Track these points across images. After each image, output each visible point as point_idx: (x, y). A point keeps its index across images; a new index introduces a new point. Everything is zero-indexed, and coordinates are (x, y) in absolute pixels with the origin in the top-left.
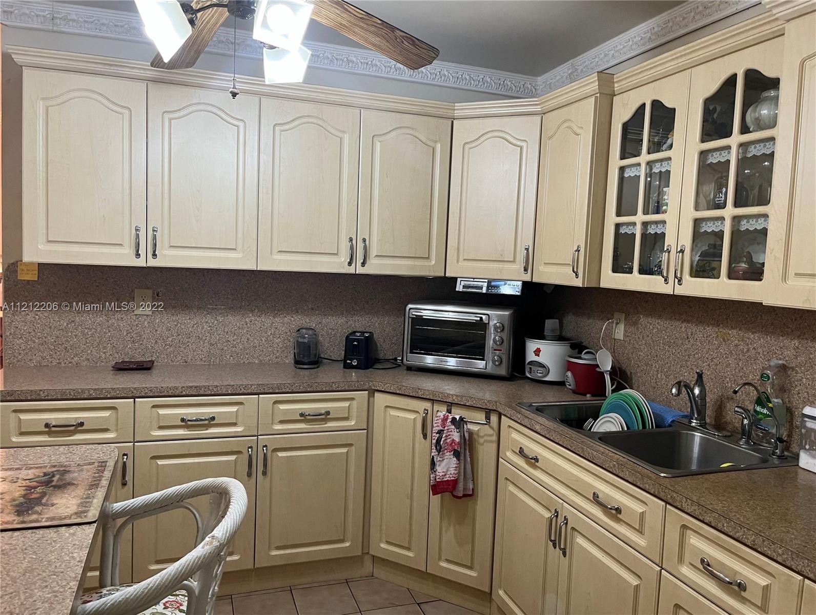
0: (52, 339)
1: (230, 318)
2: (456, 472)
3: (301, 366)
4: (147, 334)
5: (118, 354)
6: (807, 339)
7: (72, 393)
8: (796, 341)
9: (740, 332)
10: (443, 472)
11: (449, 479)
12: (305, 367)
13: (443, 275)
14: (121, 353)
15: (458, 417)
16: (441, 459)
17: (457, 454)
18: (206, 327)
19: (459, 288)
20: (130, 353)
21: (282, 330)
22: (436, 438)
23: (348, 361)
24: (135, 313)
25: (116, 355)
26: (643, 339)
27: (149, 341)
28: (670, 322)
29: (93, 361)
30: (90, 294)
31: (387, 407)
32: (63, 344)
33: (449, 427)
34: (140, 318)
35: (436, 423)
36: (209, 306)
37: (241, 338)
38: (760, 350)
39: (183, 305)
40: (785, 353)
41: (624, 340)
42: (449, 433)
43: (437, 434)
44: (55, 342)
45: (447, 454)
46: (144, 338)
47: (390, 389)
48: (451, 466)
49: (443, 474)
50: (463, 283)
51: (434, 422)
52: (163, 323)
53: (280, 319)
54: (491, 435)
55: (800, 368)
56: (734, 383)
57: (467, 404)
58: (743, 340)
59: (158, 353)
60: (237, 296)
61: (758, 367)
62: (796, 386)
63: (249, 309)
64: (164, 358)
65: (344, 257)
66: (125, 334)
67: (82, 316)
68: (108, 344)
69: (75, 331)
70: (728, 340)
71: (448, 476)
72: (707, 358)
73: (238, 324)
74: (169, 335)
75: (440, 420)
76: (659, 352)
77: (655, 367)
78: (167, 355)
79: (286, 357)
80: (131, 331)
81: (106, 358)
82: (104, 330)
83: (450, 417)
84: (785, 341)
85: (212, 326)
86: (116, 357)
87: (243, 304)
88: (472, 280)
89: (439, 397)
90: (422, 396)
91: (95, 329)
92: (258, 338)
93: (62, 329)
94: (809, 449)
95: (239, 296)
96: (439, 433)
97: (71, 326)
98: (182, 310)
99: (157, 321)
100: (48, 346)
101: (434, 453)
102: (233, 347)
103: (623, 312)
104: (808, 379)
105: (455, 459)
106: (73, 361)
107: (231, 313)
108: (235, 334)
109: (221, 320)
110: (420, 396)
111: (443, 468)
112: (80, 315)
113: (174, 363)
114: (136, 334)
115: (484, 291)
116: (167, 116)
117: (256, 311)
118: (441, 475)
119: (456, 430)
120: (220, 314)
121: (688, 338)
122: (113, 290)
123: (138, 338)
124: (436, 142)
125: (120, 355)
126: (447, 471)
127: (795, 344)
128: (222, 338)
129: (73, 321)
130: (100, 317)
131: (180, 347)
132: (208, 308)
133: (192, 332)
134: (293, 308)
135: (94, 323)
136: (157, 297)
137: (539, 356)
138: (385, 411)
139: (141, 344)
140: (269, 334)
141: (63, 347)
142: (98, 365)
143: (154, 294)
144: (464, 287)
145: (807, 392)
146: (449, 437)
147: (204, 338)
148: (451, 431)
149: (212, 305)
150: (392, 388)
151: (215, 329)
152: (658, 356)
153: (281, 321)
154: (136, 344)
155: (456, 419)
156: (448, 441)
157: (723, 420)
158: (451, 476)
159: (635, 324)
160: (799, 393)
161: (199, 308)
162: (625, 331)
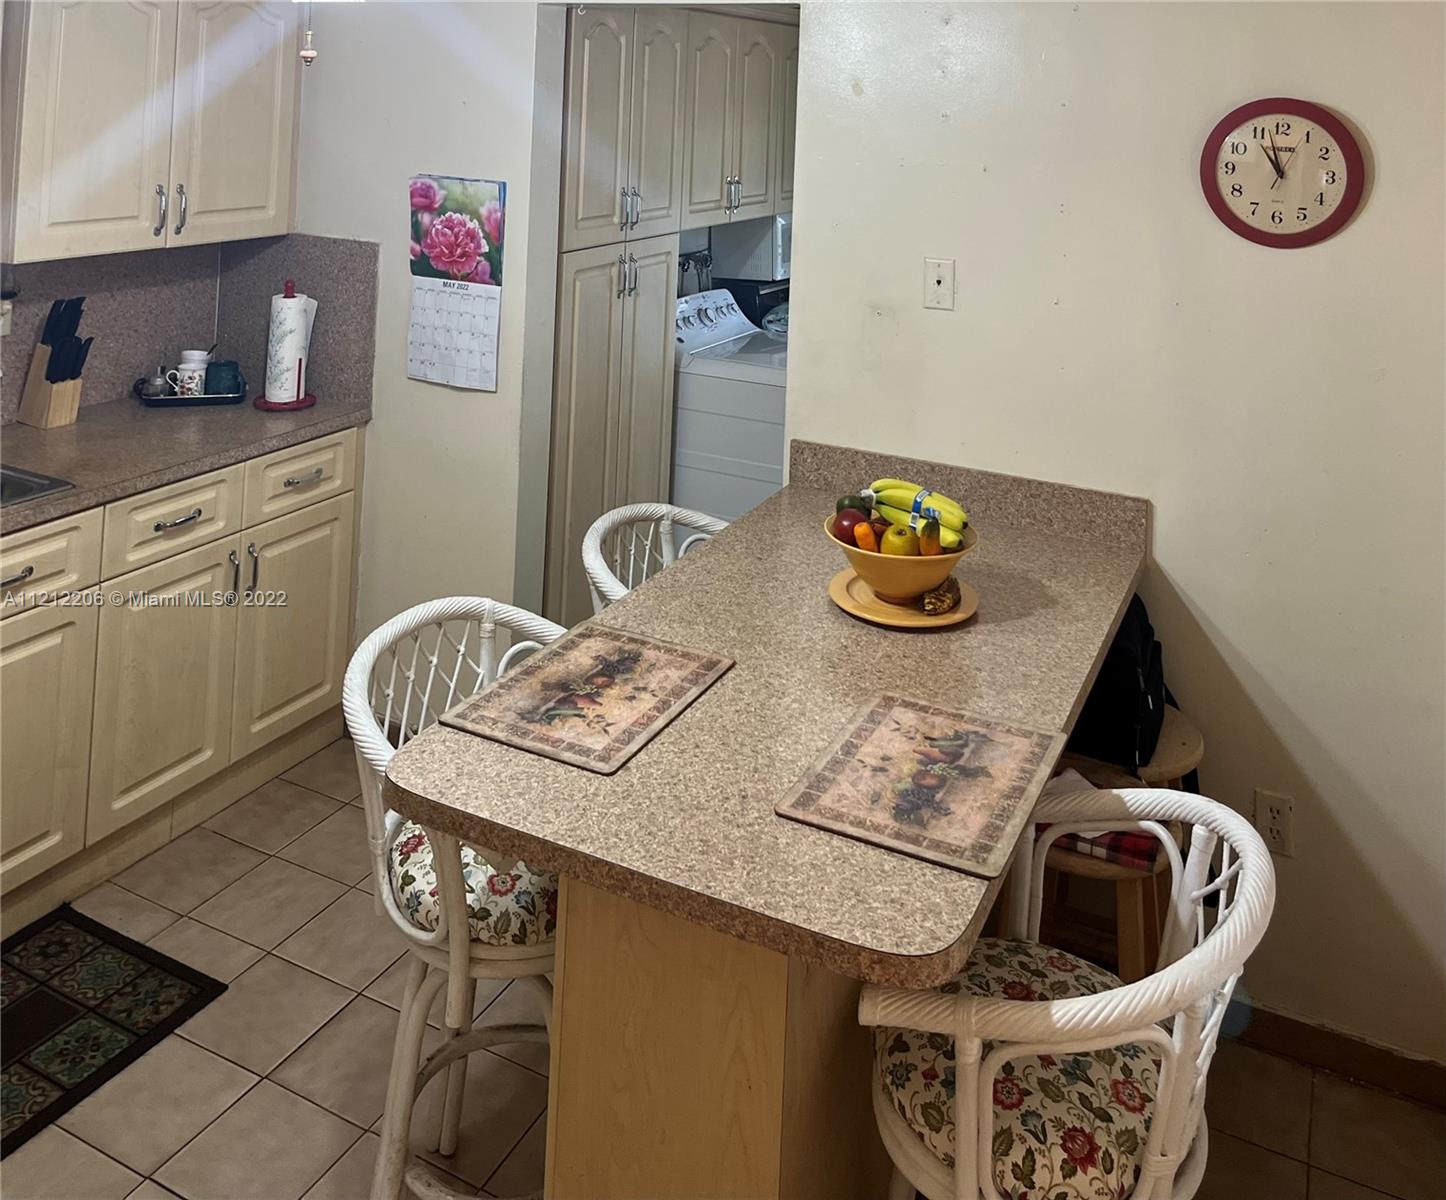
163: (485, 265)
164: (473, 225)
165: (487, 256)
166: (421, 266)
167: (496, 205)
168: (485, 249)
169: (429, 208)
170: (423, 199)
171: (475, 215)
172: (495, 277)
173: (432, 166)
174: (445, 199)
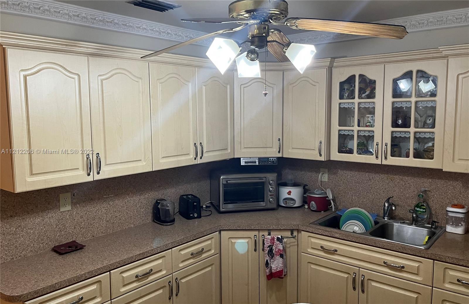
0: (6, 242)
1: (117, 201)
2: (283, 265)
3: (166, 224)
4: (68, 224)
5: (51, 242)
6: (435, 179)
7: (75, 279)
8: (430, 180)
9: (400, 177)
10: (276, 267)
11: (280, 270)
12: (169, 224)
13: (233, 157)
14: (53, 241)
15: (280, 237)
16: (273, 261)
17: (282, 256)
18: (103, 210)
19: (243, 163)
20: (59, 239)
21: (145, 203)
22: (268, 250)
23: (191, 215)
24: (61, 211)
25: (50, 243)
26: (341, 181)
27: (70, 228)
28: (358, 173)
29: (36, 251)
30: (30, 204)
31: (230, 238)
32: (14, 244)
33: (277, 243)
34: (64, 214)
35: (266, 242)
36: (104, 197)
37: (123, 213)
38: (412, 184)
39: (90, 199)
40: (425, 185)
41: (328, 182)
42: (276, 246)
43: (268, 247)
44: (9, 244)
45: (277, 257)
46: (67, 227)
47: (233, 228)
48: (280, 263)
49: (276, 268)
50: (244, 160)
51: (265, 242)
52: (78, 214)
53: (143, 196)
54: (295, 242)
55: (433, 191)
56: (399, 199)
57: (281, 229)
58: (402, 180)
59: (77, 235)
60: (120, 186)
61: (411, 191)
62: (431, 198)
63: (127, 194)
64: (80, 237)
65: (192, 156)
66: (55, 227)
67: (25, 221)
68: (44, 237)
69: (22, 232)
70: (394, 180)
71: (279, 269)
72: (382, 188)
73: (121, 205)
74: (82, 221)
75: (269, 240)
76: (352, 187)
77: (351, 194)
78: (82, 234)
79: (147, 219)
80: (59, 223)
81: (43, 247)
82: (41, 227)
83: (276, 237)
84: (424, 180)
85: (107, 209)
86: (50, 245)
87: (123, 191)
88: (249, 158)
89: (265, 227)
90: (254, 229)
91: (35, 228)
92: (132, 211)
93: (12, 234)
94: (452, 225)
95: (121, 186)
96: (269, 247)
97: (18, 230)
98: (89, 203)
99: (74, 213)
100: (3, 248)
101: (267, 258)
102: (119, 220)
103: (327, 168)
104: (437, 195)
105: (281, 259)
106: (21, 255)
107: (117, 198)
108: (120, 211)
109: (111, 204)
110: (253, 229)
111: (276, 265)
112: (24, 220)
113: (87, 239)
114: (62, 225)
115: (257, 164)
116: (100, 78)
117: (131, 194)
118: (275, 269)
119: (280, 243)
120: (111, 200)
121: (370, 180)
122: (45, 198)
123: (64, 227)
124: (227, 84)
125: (52, 242)
126: (278, 266)
127: (430, 181)
128: (113, 215)
129: (20, 226)
130: (38, 219)
131: (89, 227)
132: (104, 198)
133: (96, 216)
134: (150, 188)
135: (34, 224)
136: (73, 197)
137: (290, 195)
138: (228, 240)
139: (66, 231)
140: (138, 207)
141: (14, 246)
142: (39, 253)
143: (71, 195)
144: (245, 162)
145: (437, 200)
146: (277, 248)
147: (103, 218)
148: (278, 245)
149: (106, 195)
150: (234, 227)
151: (109, 211)
152: (352, 189)
153: (144, 197)
154: (63, 232)
155: (279, 237)
156: (276, 250)
157: (394, 215)
158: (281, 268)
159: (335, 174)
160: (433, 201)
161: (99, 199)
162: (329, 177)
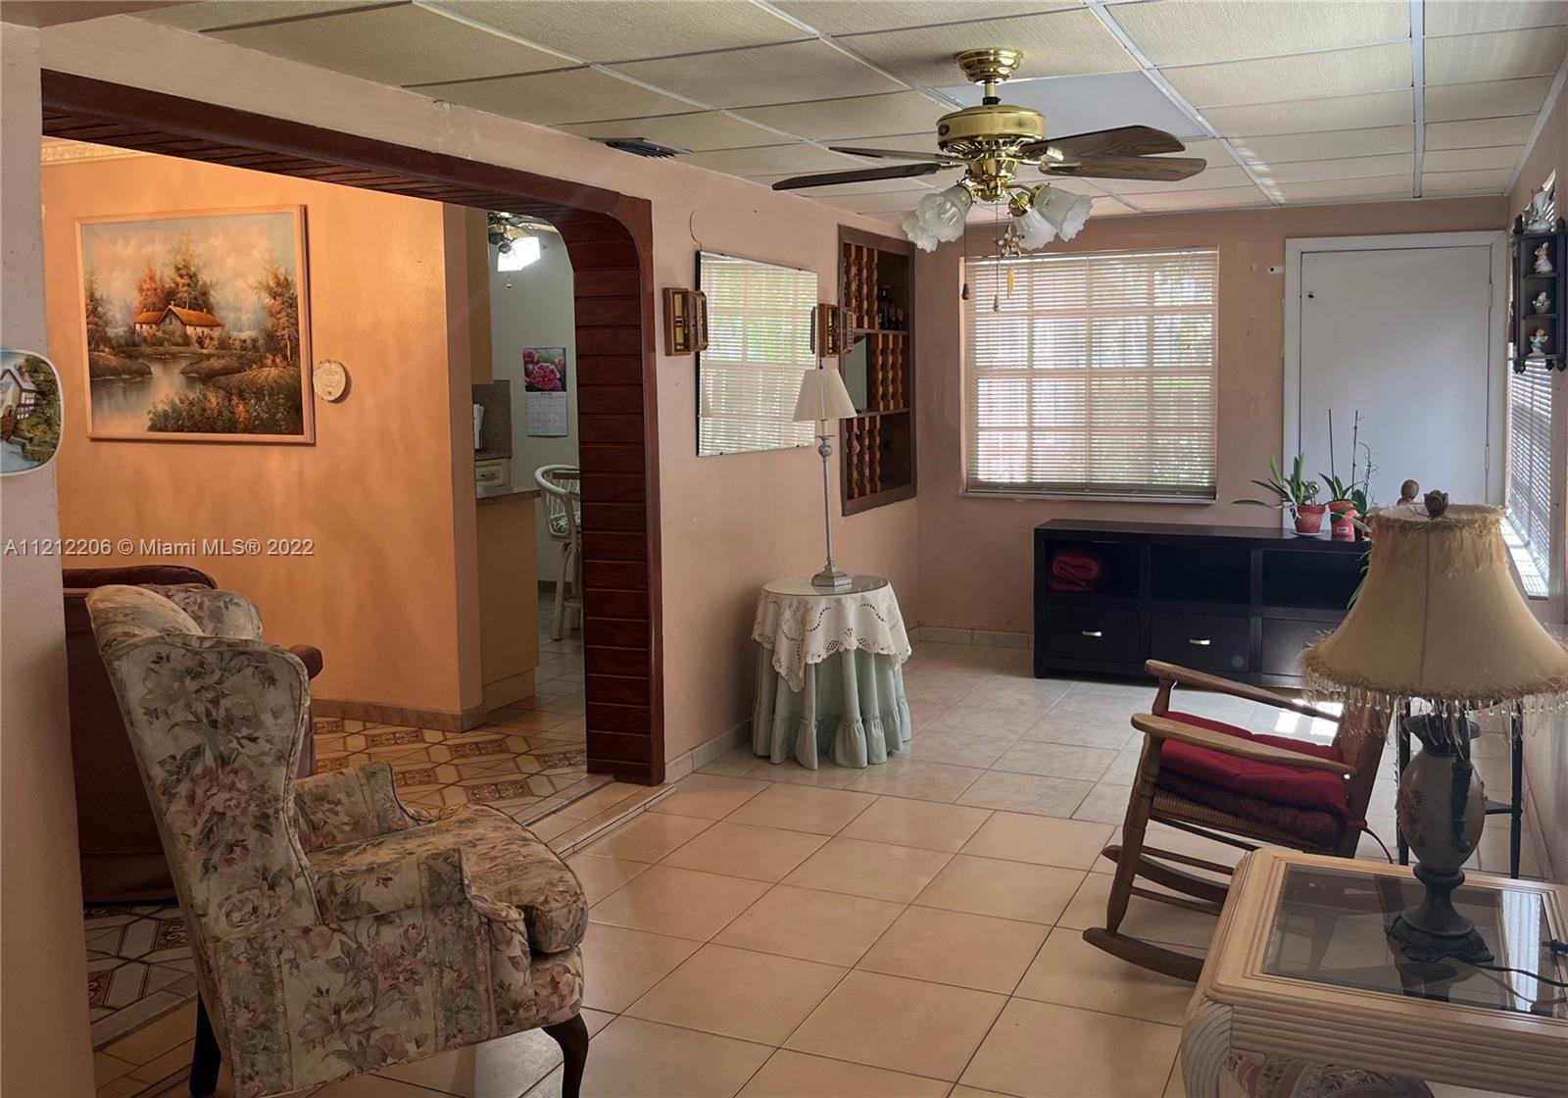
163: (559, 383)
164: (553, 367)
165: (560, 379)
166: (530, 388)
167: (562, 357)
168: (559, 376)
169: (532, 362)
170: (529, 359)
171: (553, 363)
172: (564, 388)
173: (532, 345)
174: (539, 357)
